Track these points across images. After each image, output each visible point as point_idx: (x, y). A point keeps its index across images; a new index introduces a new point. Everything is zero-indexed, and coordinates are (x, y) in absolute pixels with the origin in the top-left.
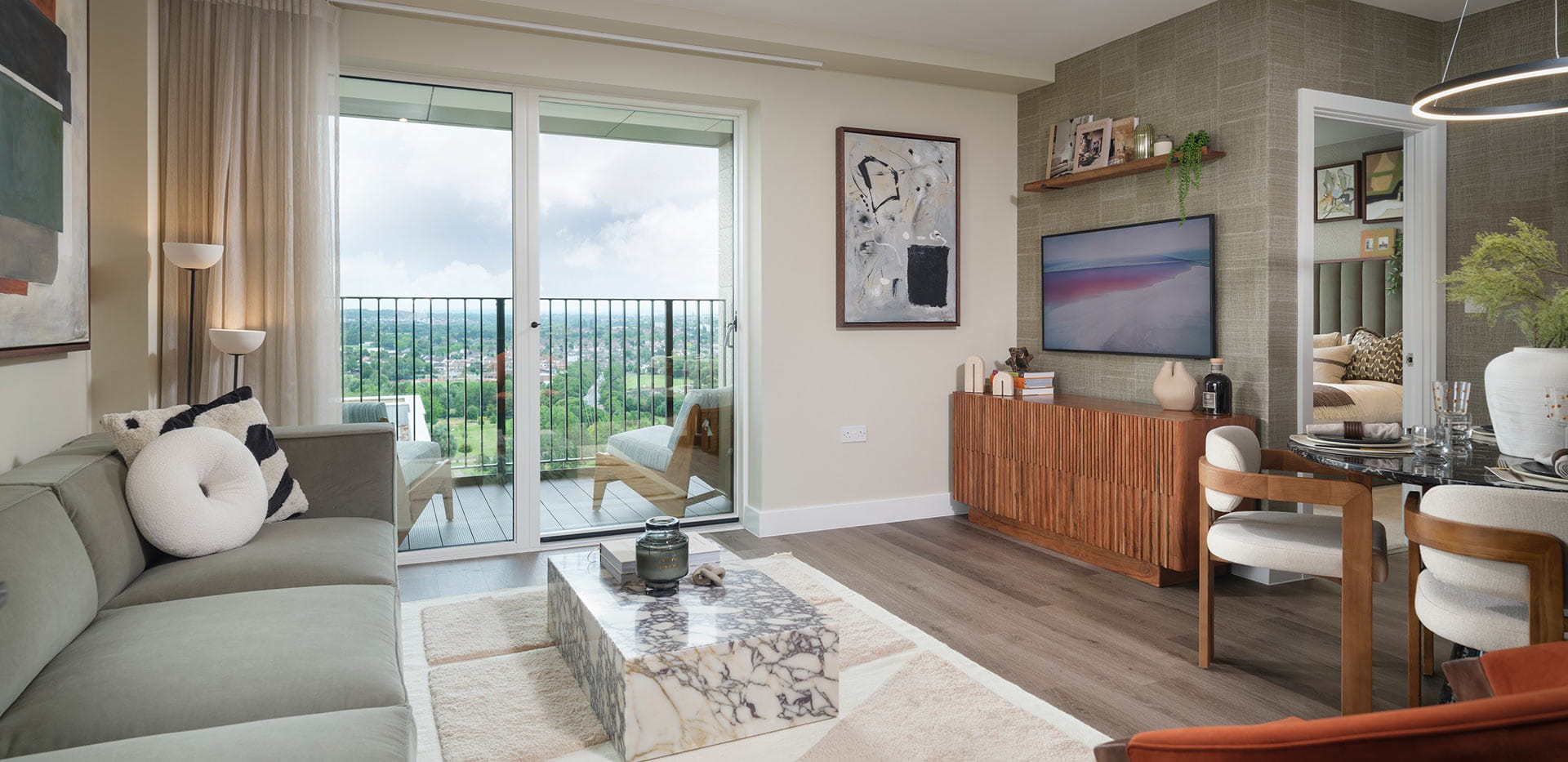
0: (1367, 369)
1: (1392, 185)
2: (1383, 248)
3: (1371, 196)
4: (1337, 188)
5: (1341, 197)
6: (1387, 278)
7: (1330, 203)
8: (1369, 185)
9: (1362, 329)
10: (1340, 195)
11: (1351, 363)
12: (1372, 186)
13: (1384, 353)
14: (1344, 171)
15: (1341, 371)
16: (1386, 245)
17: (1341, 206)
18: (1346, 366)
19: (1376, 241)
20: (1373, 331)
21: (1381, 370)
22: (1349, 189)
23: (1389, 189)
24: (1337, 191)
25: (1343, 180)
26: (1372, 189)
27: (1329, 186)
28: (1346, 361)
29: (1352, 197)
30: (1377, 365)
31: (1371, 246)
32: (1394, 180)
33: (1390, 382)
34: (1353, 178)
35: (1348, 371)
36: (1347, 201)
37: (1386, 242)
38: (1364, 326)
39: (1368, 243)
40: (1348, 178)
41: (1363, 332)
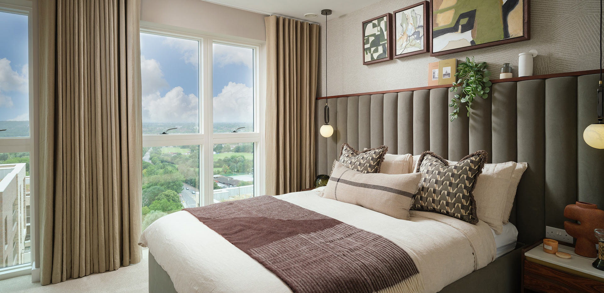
0: (433, 200)
1: (454, 18)
2: (447, 77)
3: (437, 31)
4: (410, 27)
5: (413, 35)
6: (450, 103)
7: (405, 40)
8: (435, 20)
9: (429, 154)
10: (412, 32)
11: (418, 194)
12: (437, 22)
13: (451, 185)
14: (416, 11)
15: (408, 202)
16: (449, 74)
17: (414, 42)
18: (414, 196)
19: (440, 71)
20: (439, 156)
21: (448, 204)
22: (419, 27)
23: (451, 24)
24: (411, 30)
25: (415, 19)
26: (437, 24)
27: (404, 26)
28: (413, 191)
29: (421, 34)
30: (443, 198)
31: (436, 75)
32: (455, 13)
33: (457, 218)
34: (422, 17)
35: (416, 201)
36: (418, 38)
37: (449, 71)
38: (431, 151)
39: (434, 73)
40: (419, 17)
41: (430, 157)
